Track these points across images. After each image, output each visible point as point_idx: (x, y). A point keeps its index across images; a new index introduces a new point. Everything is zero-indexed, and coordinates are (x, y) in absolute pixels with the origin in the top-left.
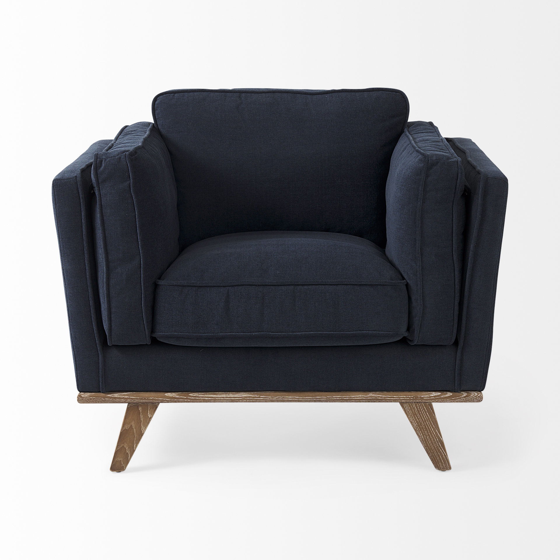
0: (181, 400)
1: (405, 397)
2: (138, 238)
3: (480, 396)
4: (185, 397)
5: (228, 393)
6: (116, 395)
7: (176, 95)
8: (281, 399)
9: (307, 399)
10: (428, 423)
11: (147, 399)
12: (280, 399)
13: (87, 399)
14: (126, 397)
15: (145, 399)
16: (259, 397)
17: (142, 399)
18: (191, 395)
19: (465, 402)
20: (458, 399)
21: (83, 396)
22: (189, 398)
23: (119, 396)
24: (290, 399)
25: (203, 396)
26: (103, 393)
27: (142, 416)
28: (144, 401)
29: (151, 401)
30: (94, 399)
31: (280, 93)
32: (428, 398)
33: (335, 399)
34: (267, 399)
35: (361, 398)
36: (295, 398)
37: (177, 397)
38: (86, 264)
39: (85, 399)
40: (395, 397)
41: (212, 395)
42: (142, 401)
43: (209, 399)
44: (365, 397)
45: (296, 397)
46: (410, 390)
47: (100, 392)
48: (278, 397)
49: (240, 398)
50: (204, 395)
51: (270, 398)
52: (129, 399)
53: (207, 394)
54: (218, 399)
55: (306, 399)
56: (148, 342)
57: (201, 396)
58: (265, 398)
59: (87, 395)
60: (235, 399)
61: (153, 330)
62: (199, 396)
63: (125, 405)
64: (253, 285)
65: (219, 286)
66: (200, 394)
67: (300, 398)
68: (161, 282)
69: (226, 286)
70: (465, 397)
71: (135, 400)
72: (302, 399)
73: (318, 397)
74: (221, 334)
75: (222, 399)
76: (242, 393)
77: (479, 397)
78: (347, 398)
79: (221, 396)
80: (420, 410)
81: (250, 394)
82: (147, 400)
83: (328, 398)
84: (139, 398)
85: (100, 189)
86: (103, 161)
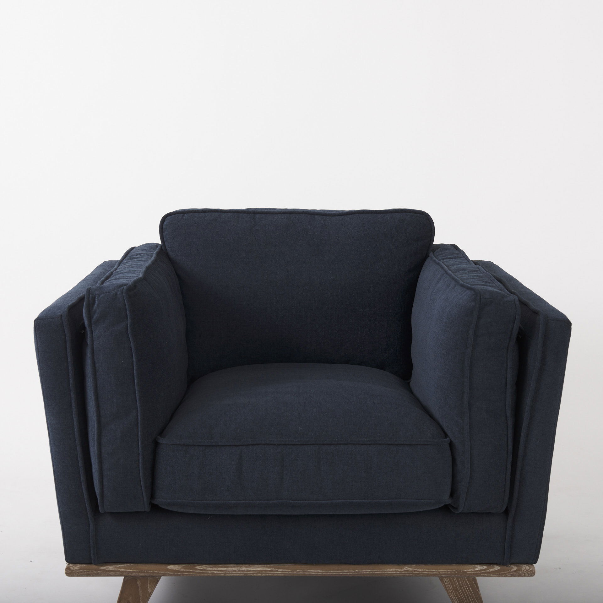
0: (186, 573)
1: (445, 571)
2: (135, 389)
3: (532, 570)
4: (191, 571)
5: (241, 565)
6: (111, 568)
7: (186, 215)
8: (302, 573)
9: (332, 573)
10: (472, 600)
11: (147, 572)
12: (300, 573)
13: (76, 572)
14: (122, 570)
15: (144, 572)
16: (277, 571)
17: (140, 572)
18: (198, 567)
19: (514, 577)
20: (507, 573)
21: (72, 568)
22: (195, 571)
23: (114, 569)
24: (312, 573)
25: (211, 569)
26: (95, 564)
27: (140, 591)
28: (143, 574)
29: (151, 574)
30: (85, 572)
31: (297, 213)
32: (473, 573)
33: (364, 573)
34: (285, 573)
35: (395, 572)
36: (317, 572)
37: (182, 570)
38: (74, 419)
39: (74, 572)
40: (434, 571)
41: (222, 568)
42: (140, 574)
43: (219, 572)
44: (399, 571)
45: (319, 571)
46: (451, 563)
47: (91, 563)
48: (298, 571)
49: (254, 572)
50: (212, 567)
51: (290, 572)
52: (126, 572)
53: (216, 567)
54: (228, 572)
55: (331, 573)
56: (147, 508)
57: (209, 569)
58: (284, 571)
59: (77, 567)
60: (249, 572)
61: (152, 496)
62: (207, 569)
63: (122, 578)
64: (271, 444)
65: (230, 446)
66: (208, 567)
67: (323, 572)
68: (162, 441)
69: (238, 446)
70: (514, 571)
71: (132, 574)
72: (326, 573)
73: (345, 571)
74: (232, 502)
75: (233, 572)
76: (257, 566)
77: (531, 571)
78: (379, 573)
79: (232, 569)
80: (462, 585)
81: (266, 567)
82: (146, 573)
83: (356, 572)
84: (137, 571)
85: (92, 331)
86: (96, 297)
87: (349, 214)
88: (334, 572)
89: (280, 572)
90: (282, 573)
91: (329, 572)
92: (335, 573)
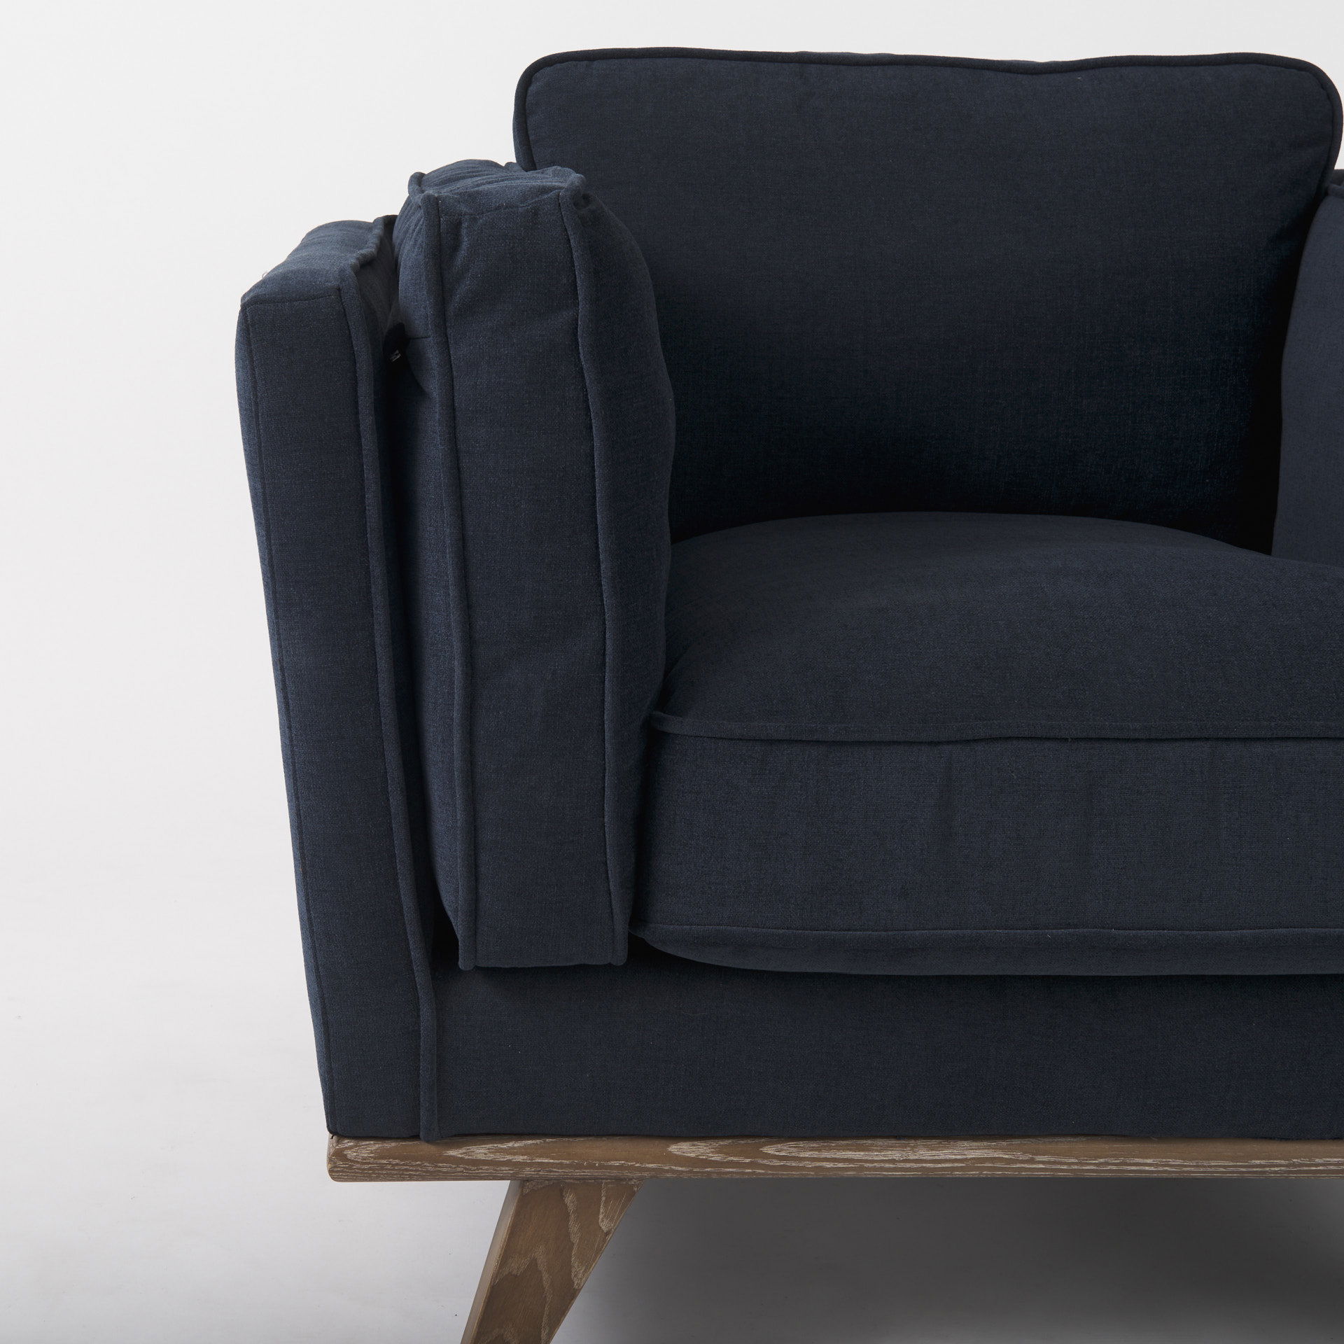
0: (731, 1170)
2: (597, 547)
4: (748, 1161)
5: (912, 1142)
6: (480, 1151)
7: (596, 64)
9: (1213, 1169)
11: (601, 1167)
12: (1109, 1167)
13: (366, 1167)
14: (520, 1158)
15: (592, 1166)
16: (1032, 1161)
17: (580, 1166)
18: (770, 1150)
21: (351, 1154)
22: (760, 1161)
23: (491, 1157)
24: (1147, 1168)
25: (815, 1154)
26: (428, 1142)
27: (574, 1227)
28: (588, 1173)
29: (615, 1173)
30: (393, 1165)
33: (1321, 1168)
34: (1058, 1167)
36: (1165, 1166)
37: (717, 1157)
38: (379, 649)
39: (358, 1166)
41: (850, 1150)
42: (578, 1173)
43: (840, 1165)
45: (1172, 1162)
47: (416, 1137)
48: (1102, 1160)
49: (956, 1165)
50: (819, 1150)
52: (531, 1165)
53: (830, 1149)
54: (870, 1165)
55: (1211, 1167)
56: (619, 955)
57: (807, 1154)
58: (1054, 1163)
59: (368, 1149)
60: (940, 1166)
61: (639, 913)
62: (802, 1155)
64: (1048, 739)
65: (911, 743)
66: (804, 1149)
67: (1186, 1166)
68: (674, 725)
69: (939, 743)
71: (551, 1171)
72: (1192, 1169)
73: (1258, 1162)
74: (917, 933)
75: (887, 1165)
76: (966, 1144)
79: (884, 1156)
81: (995, 1149)
82: (597, 1168)
83: (1294, 1165)
84: (568, 1162)
85: (447, 342)
86: (465, 225)
87: (1087, 69)
88: (1220, 1166)
89: (1041, 1166)
90: (1048, 1166)
91: (1205, 1167)
92: (1224, 1167)
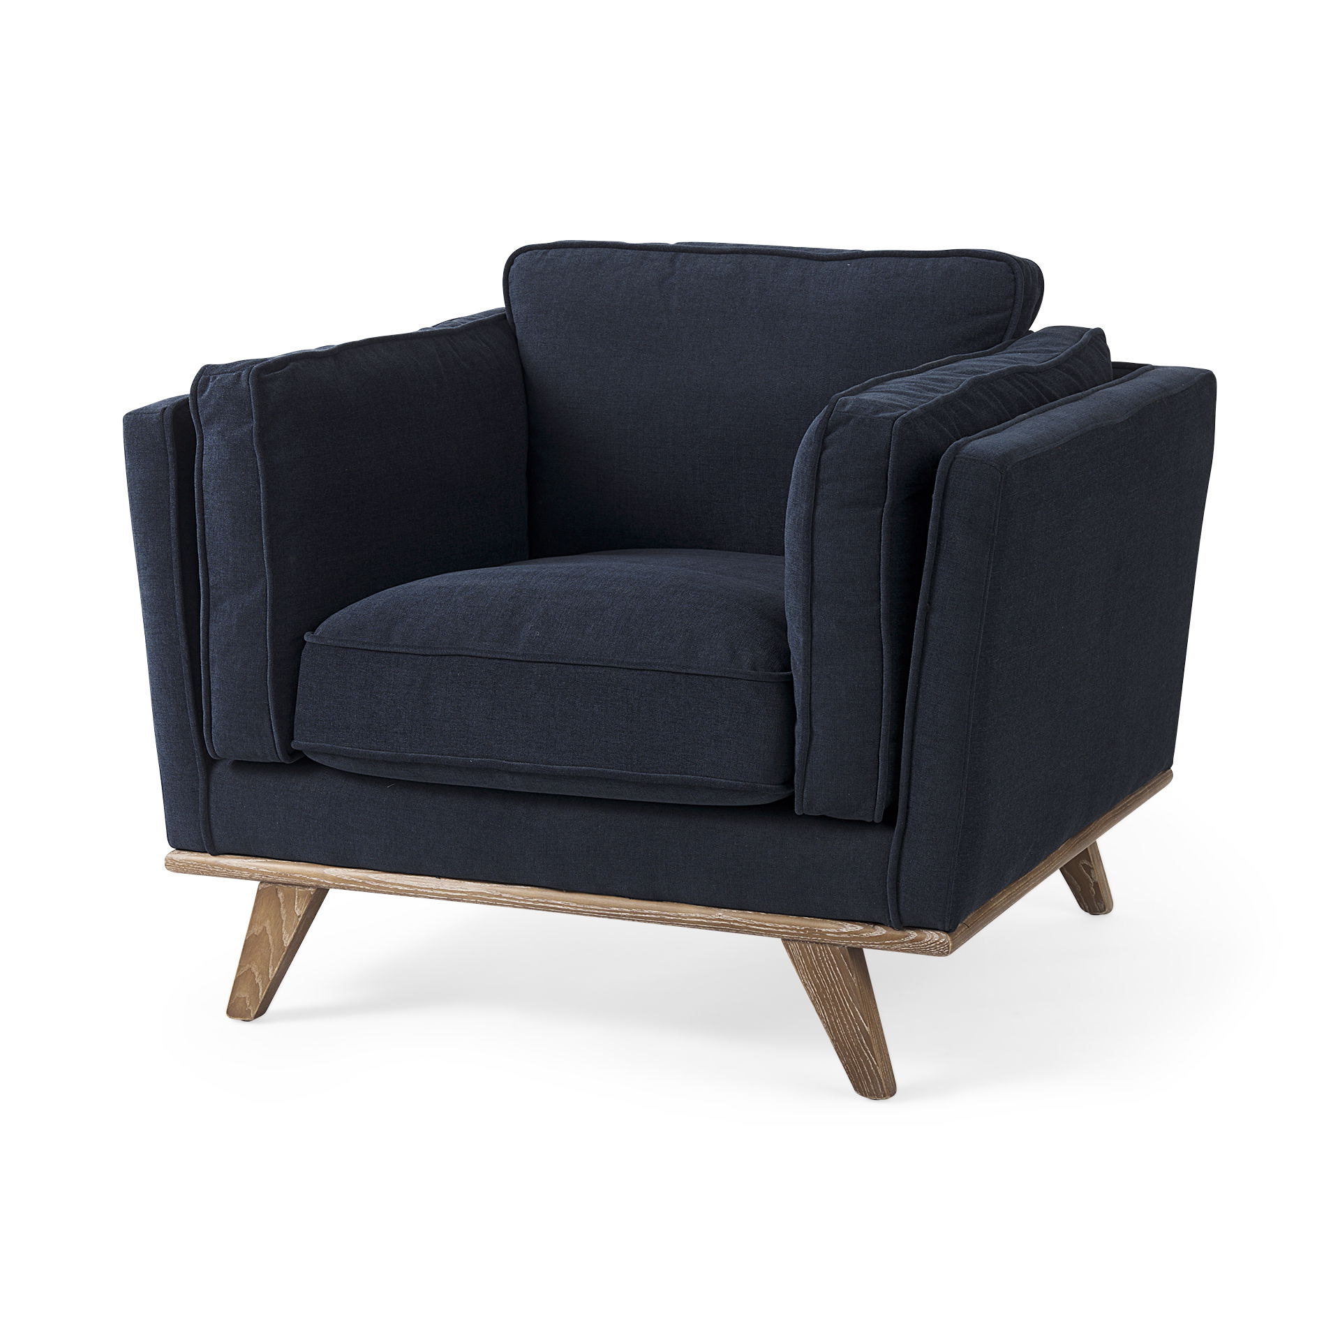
1: (788, 927)
2: (262, 542)
3: (944, 942)
5: (443, 880)
6: (234, 862)
8: (542, 905)
9: (592, 911)
10: (840, 991)
11: (290, 877)
12: (540, 904)
13: (181, 864)
14: (252, 868)
15: (285, 876)
16: (501, 896)
17: (281, 875)
19: (913, 952)
20: (898, 943)
21: (176, 857)
22: (367, 882)
23: (238, 865)
24: (559, 907)
25: (394, 881)
26: (210, 854)
27: (283, 912)
28: (285, 879)
30: (194, 865)
32: (836, 936)
34: (514, 901)
35: (699, 920)
36: (569, 906)
39: (177, 863)
40: (767, 924)
41: (411, 880)
43: (406, 888)
44: (707, 919)
45: (571, 904)
46: (800, 915)
47: (206, 852)
48: (536, 900)
49: (463, 894)
50: (396, 879)
51: (522, 900)
53: (401, 879)
54: (421, 890)
55: (591, 909)
56: (281, 757)
57: (390, 881)
59: (183, 855)
60: (455, 894)
61: (288, 734)
63: (254, 886)
66: (389, 877)
67: (578, 908)
70: (911, 941)
71: (271, 877)
72: (582, 910)
73: (615, 909)
75: (429, 891)
76: (470, 883)
77: (941, 943)
78: (672, 918)
79: (428, 885)
80: (823, 959)
81: (484, 887)
88: (596, 909)
89: (505, 900)
90: (509, 900)
91: (587, 909)
92: (599, 910)
